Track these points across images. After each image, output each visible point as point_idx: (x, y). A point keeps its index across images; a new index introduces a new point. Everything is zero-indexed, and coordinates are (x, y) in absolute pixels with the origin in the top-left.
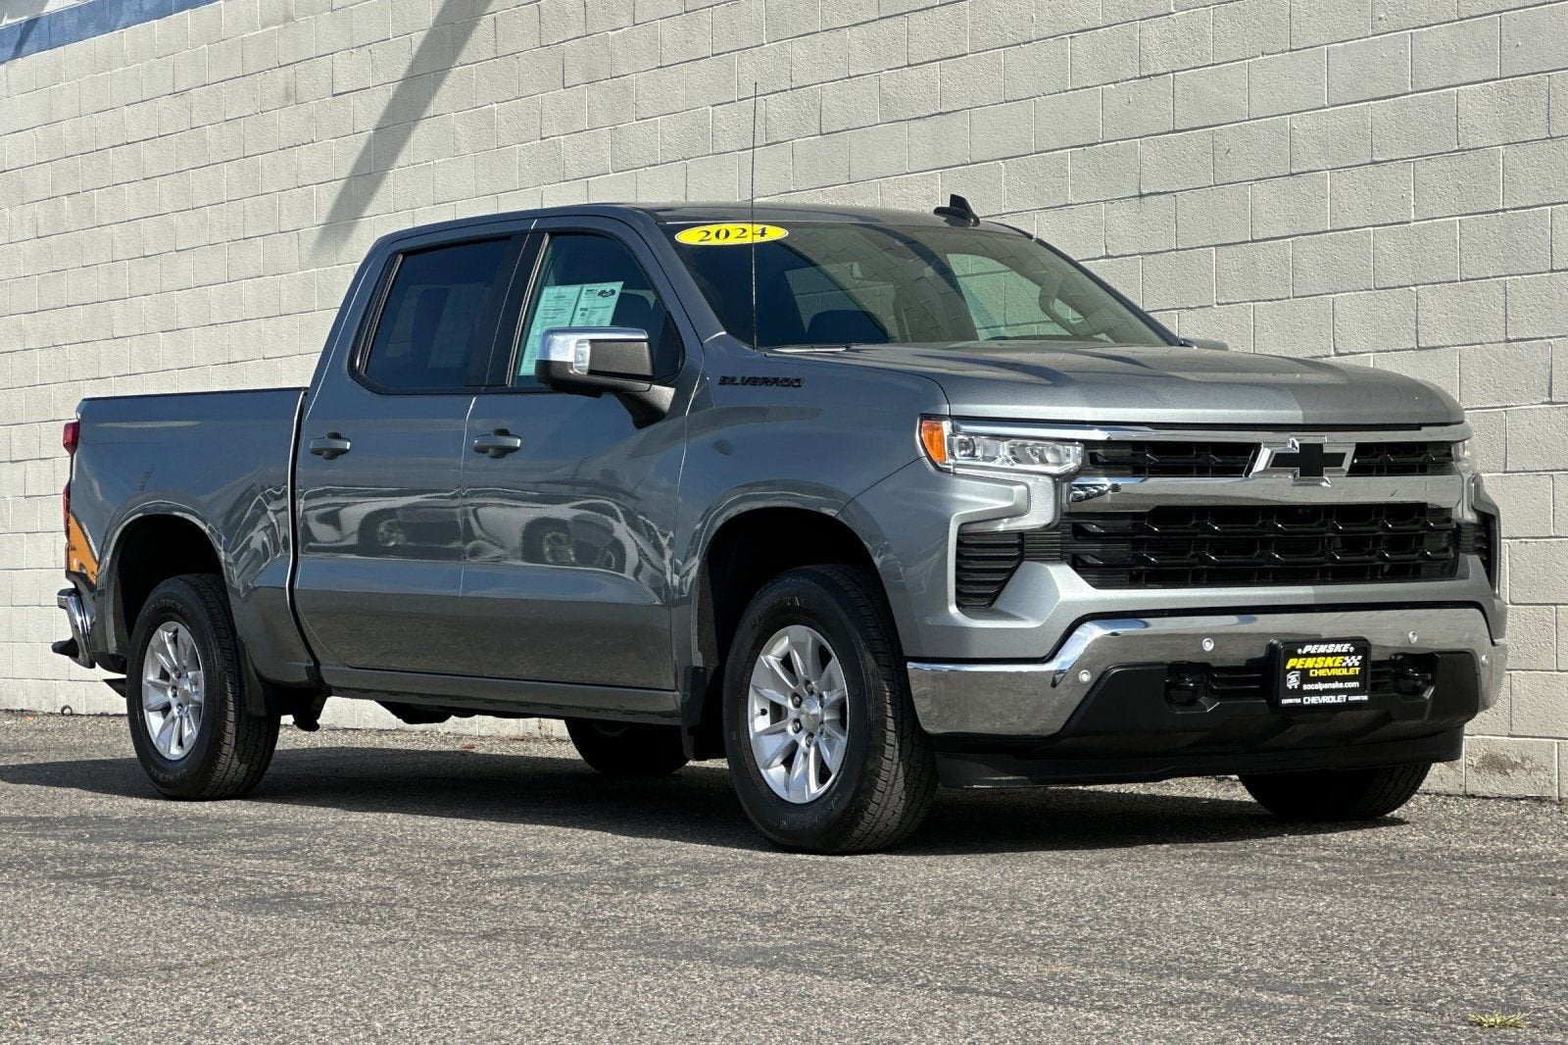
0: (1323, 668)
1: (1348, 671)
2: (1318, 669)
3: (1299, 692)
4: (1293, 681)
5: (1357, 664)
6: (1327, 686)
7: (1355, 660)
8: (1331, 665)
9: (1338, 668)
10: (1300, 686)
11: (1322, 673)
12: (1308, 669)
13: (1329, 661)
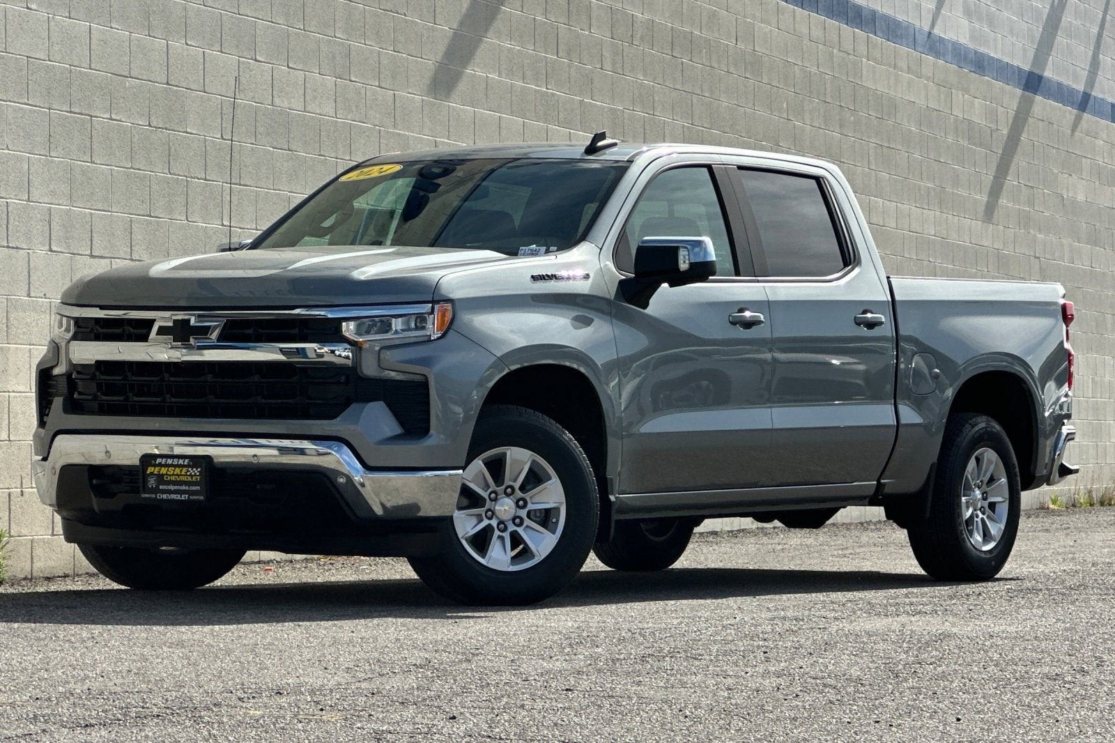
0: (173, 475)
1: (192, 478)
2: (170, 475)
3: (157, 491)
4: (152, 482)
5: (198, 474)
6: (176, 487)
7: (196, 471)
8: (179, 473)
9: (184, 475)
10: (157, 486)
11: (173, 478)
12: (163, 475)
13: (178, 471)
